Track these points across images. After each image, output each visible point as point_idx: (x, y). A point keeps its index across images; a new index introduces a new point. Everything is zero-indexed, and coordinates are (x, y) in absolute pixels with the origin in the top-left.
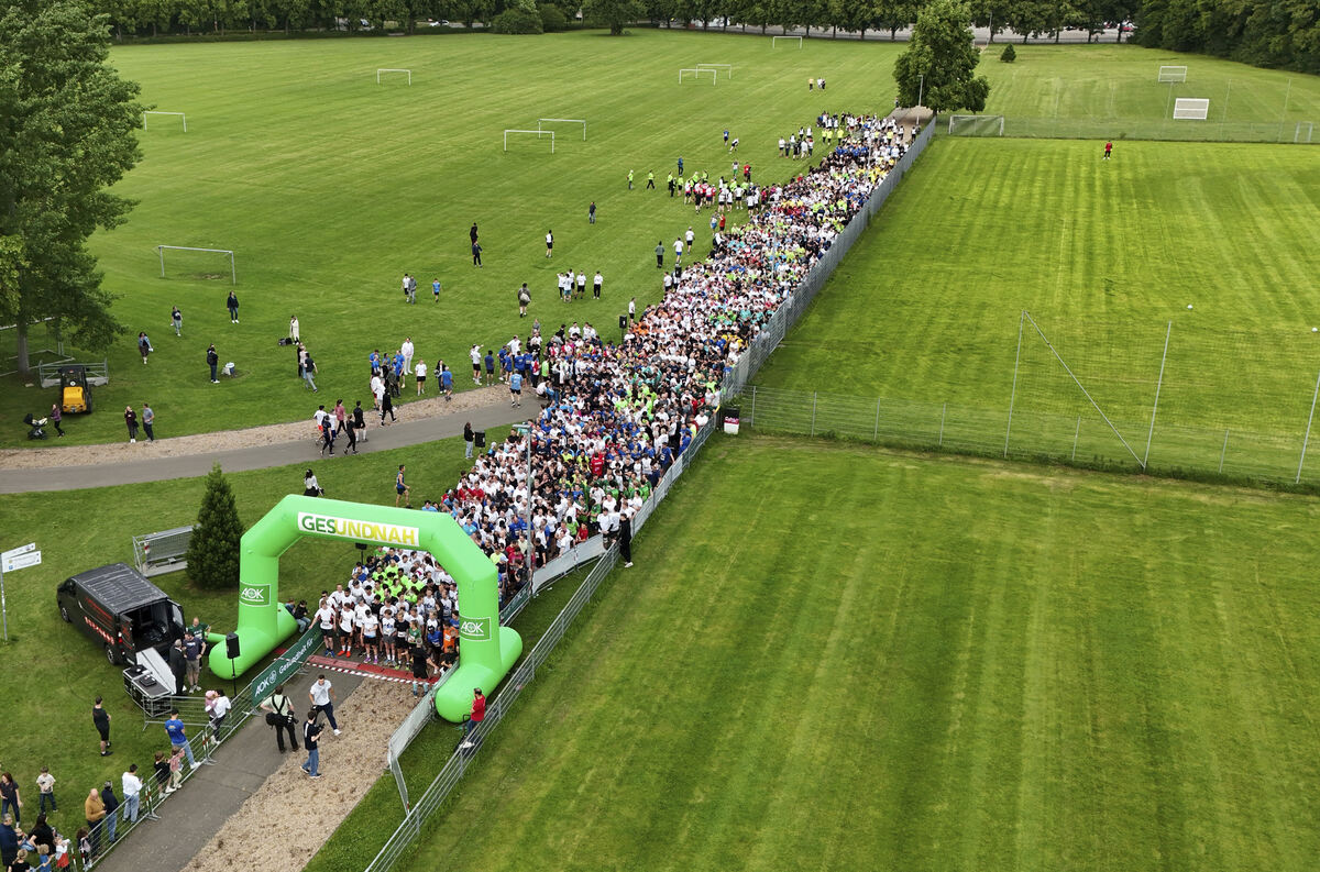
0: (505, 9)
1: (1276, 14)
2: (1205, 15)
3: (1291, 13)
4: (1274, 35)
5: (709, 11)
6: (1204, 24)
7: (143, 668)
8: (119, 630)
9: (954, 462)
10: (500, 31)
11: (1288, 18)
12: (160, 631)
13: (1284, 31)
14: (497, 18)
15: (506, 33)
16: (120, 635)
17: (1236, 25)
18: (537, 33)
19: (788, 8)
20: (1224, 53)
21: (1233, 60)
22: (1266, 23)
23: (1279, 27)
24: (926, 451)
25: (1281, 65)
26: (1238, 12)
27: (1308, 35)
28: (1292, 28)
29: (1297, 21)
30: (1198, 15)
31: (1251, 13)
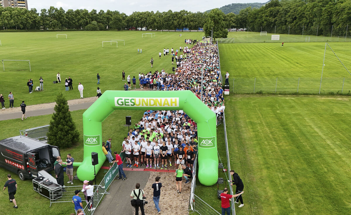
0: (88, 24)
1: (283, 20)
2: (265, 22)
3: (287, 20)
4: (282, 26)
5: (142, 25)
6: (265, 25)
7: (43, 178)
8: (27, 161)
9: (304, 97)
10: (87, 30)
11: (286, 21)
12: (45, 163)
13: (285, 24)
14: (86, 27)
15: (89, 30)
16: (28, 163)
17: (273, 25)
18: (97, 30)
19: (163, 24)
20: (270, 32)
21: (272, 33)
22: (280, 23)
23: (284, 24)
24: (293, 94)
25: (285, 33)
26: (273, 21)
27: (292, 25)
28: (287, 23)
29: (289, 22)
30: (263, 22)
31: (277, 21)
